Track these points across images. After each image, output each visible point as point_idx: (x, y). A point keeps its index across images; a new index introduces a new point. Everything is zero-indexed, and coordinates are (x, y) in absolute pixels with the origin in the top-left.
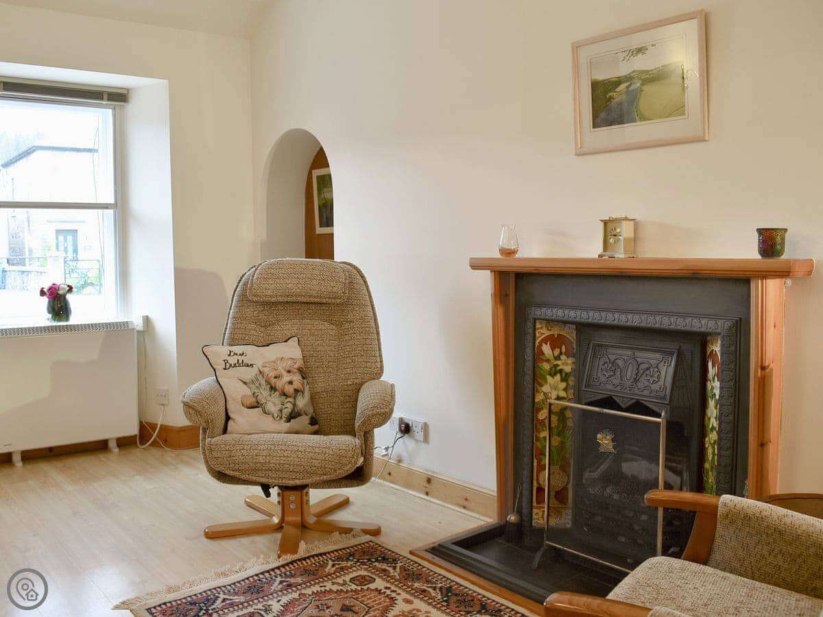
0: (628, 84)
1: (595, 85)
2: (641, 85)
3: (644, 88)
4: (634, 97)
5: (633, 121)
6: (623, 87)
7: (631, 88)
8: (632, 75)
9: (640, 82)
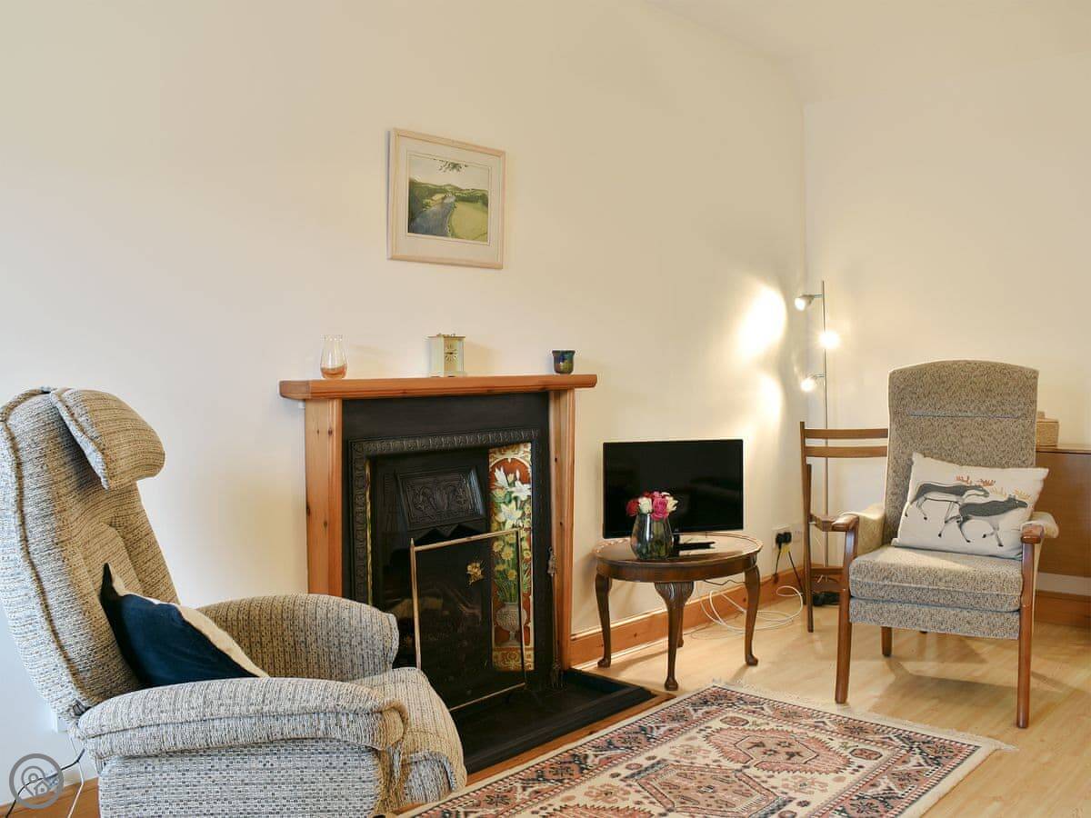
0: (443, 195)
1: (413, 185)
2: (456, 201)
3: (457, 204)
4: (447, 211)
5: (445, 235)
6: (438, 197)
7: (445, 201)
8: (447, 188)
9: (454, 198)
